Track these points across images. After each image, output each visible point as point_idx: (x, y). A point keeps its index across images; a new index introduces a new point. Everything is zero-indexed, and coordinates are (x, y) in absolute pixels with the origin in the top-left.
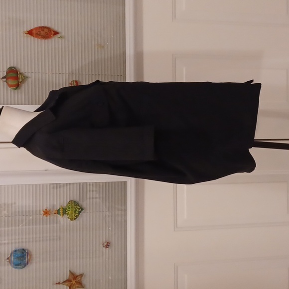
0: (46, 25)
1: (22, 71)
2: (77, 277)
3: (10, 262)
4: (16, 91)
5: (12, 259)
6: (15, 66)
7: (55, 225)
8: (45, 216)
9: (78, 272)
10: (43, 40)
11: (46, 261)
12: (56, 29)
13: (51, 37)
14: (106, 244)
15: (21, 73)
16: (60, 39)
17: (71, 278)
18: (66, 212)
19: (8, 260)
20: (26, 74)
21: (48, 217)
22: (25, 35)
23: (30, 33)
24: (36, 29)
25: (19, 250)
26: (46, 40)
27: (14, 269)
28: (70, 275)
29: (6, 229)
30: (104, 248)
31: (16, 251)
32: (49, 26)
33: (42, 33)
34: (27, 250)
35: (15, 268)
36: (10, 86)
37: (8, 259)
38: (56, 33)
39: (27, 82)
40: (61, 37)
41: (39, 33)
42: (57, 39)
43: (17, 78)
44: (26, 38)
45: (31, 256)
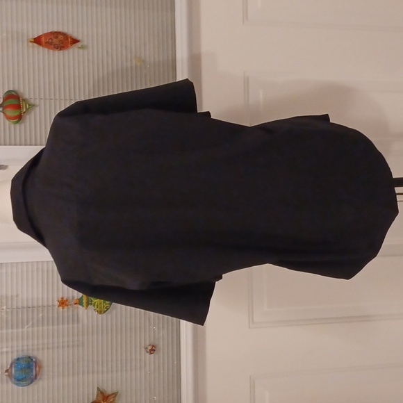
0: (60, 30)
1: (26, 96)
2: (108, 397)
3: (10, 376)
4: (18, 125)
5: (13, 372)
6: (16, 88)
7: (76, 325)
8: (61, 308)
9: (109, 390)
10: (57, 52)
11: (63, 376)
12: (75, 36)
13: (68, 47)
14: (150, 348)
15: (24, 100)
16: (81, 51)
17: (100, 399)
18: (92, 301)
19: (6, 374)
20: (32, 102)
21: (66, 309)
22: (31, 44)
23: (37, 41)
24: (46, 35)
25: (22, 358)
26: (61, 51)
27: (16, 386)
28: (98, 395)
29: (10, 331)
30: (148, 354)
31: (18, 359)
32: (65, 31)
33: (55, 41)
34: (36, 358)
35: (18, 385)
36: (9, 118)
37: (7, 371)
38: (75, 41)
39: (33, 112)
40: (82, 47)
41: (50, 41)
42: (76, 50)
43: (18, 107)
44: (31, 49)
45: (40, 367)
